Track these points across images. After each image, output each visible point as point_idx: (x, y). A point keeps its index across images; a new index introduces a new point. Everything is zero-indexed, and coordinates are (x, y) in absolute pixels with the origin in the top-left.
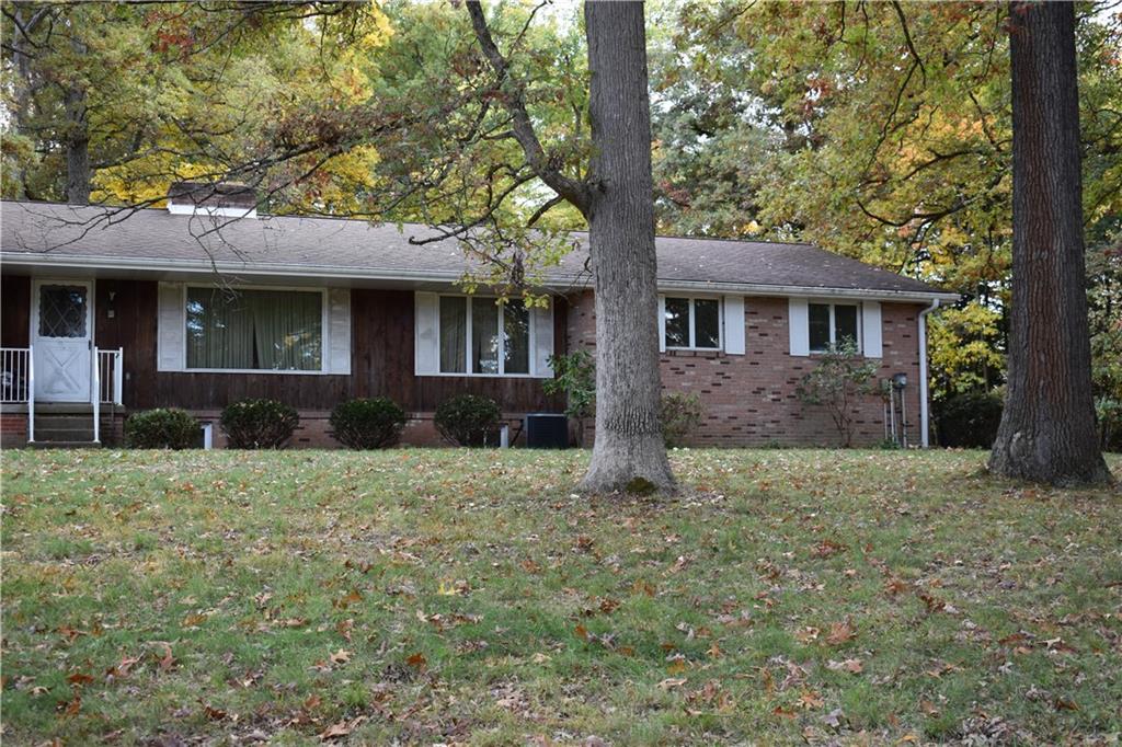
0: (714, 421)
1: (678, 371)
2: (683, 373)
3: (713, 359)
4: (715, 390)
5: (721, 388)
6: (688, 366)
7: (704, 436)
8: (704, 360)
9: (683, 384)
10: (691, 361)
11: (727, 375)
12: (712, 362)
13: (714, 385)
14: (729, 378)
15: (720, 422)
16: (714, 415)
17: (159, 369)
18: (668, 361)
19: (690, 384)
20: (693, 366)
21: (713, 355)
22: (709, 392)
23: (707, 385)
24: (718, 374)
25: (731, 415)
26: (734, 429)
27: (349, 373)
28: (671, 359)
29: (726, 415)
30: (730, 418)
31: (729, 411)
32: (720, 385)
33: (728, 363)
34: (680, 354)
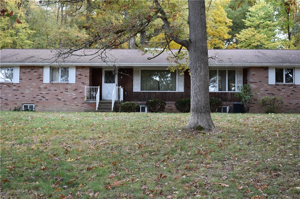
0: (291, 105)
1: (279, 90)
2: (281, 90)
3: (291, 86)
4: (291, 96)
5: (293, 95)
6: (282, 88)
7: (288, 109)
8: (288, 87)
9: (281, 94)
10: (283, 87)
11: (295, 91)
12: (290, 87)
13: (291, 94)
14: (296, 92)
15: (293, 105)
16: (291, 103)
17: (134, 91)
18: (276, 87)
19: (283, 94)
20: (284, 88)
21: (291, 85)
22: (289, 96)
23: (289, 94)
24: (292, 91)
25: (297, 103)
26: (297, 107)
27: (183, 91)
28: (277, 86)
29: (295, 103)
30: (296, 104)
31: (296, 102)
32: (293, 94)
33: (296, 87)
34: (280, 85)
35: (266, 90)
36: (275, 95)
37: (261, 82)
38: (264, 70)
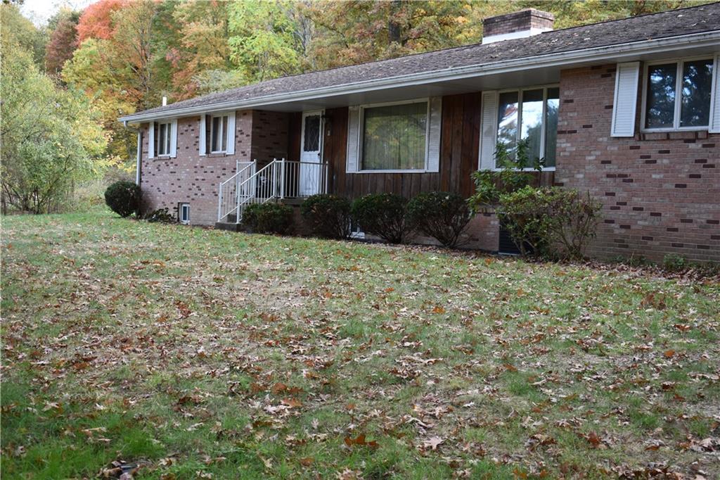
0: (688, 225)
1: (649, 160)
2: (655, 162)
3: (693, 141)
4: (692, 184)
5: (700, 180)
6: (660, 152)
7: (674, 245)
8: (681, 143)
9: (654, 176)
10: (665, 146)
11: (710, 162)
12: (692, 146)
13: (692, 176)
14: (712, 166)
15: (694, 226)
16: (688, 217)
17: (347, 172)
18: (638, 148)
19: (662, 176)
20: (668, 152)
21: (692, 137)
22: (685, 186)
23: (683, 176)
24: (697, 161)
25: (711, 218)
26: (713, 237)
27: (437, 171)
28: (641, 144)
29: (703, 219)
30: (709, 222)
31: (708, 212)
32: (699, 176)
33: (712, 146)
34: (653, 137)
35: (603, 162)
36: (632, 181)
37: (590, 129)
38: (604, 76)
